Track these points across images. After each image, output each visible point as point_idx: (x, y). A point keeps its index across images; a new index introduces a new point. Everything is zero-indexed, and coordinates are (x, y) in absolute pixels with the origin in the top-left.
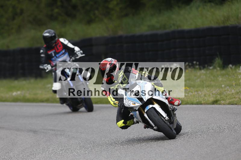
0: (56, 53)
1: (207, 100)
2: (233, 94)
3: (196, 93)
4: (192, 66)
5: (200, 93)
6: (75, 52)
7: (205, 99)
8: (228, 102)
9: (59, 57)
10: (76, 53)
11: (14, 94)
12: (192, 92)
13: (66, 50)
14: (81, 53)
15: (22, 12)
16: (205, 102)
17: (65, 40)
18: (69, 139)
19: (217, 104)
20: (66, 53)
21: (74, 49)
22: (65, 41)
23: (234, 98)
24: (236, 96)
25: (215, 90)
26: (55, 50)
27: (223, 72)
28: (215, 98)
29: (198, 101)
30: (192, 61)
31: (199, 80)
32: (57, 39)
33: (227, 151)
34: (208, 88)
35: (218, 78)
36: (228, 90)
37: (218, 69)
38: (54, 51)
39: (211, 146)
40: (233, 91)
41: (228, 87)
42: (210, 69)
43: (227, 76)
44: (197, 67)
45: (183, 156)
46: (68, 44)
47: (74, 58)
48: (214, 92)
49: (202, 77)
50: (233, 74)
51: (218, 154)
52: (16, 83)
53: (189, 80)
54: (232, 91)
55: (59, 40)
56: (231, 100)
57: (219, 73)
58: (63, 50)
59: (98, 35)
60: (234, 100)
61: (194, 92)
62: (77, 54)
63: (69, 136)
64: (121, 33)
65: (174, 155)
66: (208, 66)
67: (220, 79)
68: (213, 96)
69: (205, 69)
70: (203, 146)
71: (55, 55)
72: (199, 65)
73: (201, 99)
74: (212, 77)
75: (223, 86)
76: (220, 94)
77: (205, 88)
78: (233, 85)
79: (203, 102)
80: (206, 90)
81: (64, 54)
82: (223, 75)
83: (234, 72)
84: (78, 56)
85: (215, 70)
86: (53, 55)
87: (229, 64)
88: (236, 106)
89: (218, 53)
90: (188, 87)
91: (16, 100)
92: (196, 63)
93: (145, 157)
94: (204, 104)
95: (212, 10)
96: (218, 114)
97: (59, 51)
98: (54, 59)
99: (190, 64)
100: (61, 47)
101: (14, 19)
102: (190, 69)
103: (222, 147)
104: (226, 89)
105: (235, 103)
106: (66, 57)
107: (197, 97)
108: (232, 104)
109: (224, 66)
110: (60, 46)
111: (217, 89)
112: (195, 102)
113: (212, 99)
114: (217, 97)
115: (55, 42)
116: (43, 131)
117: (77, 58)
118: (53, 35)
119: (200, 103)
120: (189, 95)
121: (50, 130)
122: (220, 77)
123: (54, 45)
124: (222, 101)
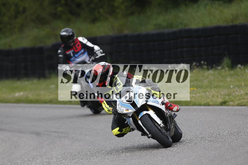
0: (75, 53)
1: (215, 101)
2: (242, 95)
3: (203, 94)
4: (200, 66)
5: (208, 94)
6: (95, 51)
7: (213, 100)
8: (236, 103)
9: (78, 56)
10: (95, 53)
11: (17, 95)
12: (200, 93)
13: (86, 50)
14: (101, 52)
15: (24, 10)
16: (212, 103)
17: (84, 38)
18: (73, 141)
19: (225, 106)
20: (85, 53)
21: (93, 48)
22: (83, 40)
23: (243, 99)
24: (245, 97)
25: (223, 91)
26: (74, 49)
27: (232, 72)
28: (224, 99)
29: (205, 102)
30: (199, 61)
31: (207, 80)
32: (75, 38)
33: (236, 154)
34: (216, 89)
35: (227, 79)
36: (237, 91)
37: (227, 69)
38: (72, 51)
39: (219, 149)
40: (242, 92)
41: (237, 88)
42: (218, 69)
43: (236, 76)
44: (205, 67)
45: (190, 159)
46: (87, 43)
47: (94, 57)
48: (222, 93)
49: (210, 77)
50: (242, 75)
51: (227, 157)
52: (18, 84)
53: (197, 80)
54: (240, 92)
55: (78, 39)
56: (240, 102)
57: (228, 73)
58: (82, 49)
59: (103, 34)
60: (243, 101)
61: (202, 93)
62: (97, 54)
63: (73, 138)
64: (126, 32)
65: (181, 158)
66: (216, 66)
67: (229, 80)
68: (221, 97)
69: (213, 69)
70: (211, 149)
71: (74, 55)
72: (207, 65)
73: (209, 101)
74: (220, 78)
75: (232, 87)
76: (229, 95)
77: (213, 89)
78: (241, 86)
79: (211, 103)
80: (214, 91)
81: (83, 53)
82: (231, 76)
83: (243, 72)
84: (97, 55)
85: (224, 70)
86: (72, 55)
87: (237, 64)
88: (245, 107)
89: (226, 53)
90: (196, 88)
91: (18, 101)
92: (204, 63)
93: (151, 160)
94: (213, 105)
95: (221, 8)
96: (226, 116)
97: (78, 50)
98: (72, 59)
99: (198, 64)
100: (80, 46)
101: (16, 17)
102: (197, 70)
103: (231, 150)
104: (235, 90)
105: (244, 104)
106: (85, 57)
107: (204, 98)
108: (241, 106)
109: (233, 66)
110: (78, 46)
111: (226, 90)
112: (203, 103)
113: (220, 100)
114: (225, 98)
115: (73, 42)
116: (46, 133)
117: (97, 57)
118: (71, 34)
119: (208, 104)
120: (197, 96)
121: (54, 132)
122: (228, 77)
123: (72, 44)
124: (230, 103)
